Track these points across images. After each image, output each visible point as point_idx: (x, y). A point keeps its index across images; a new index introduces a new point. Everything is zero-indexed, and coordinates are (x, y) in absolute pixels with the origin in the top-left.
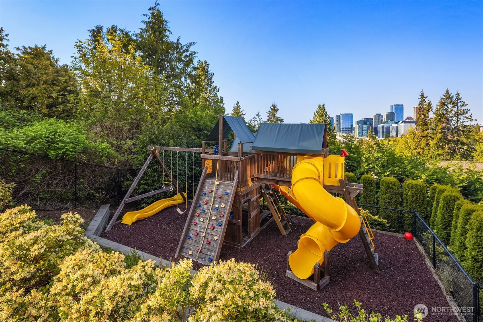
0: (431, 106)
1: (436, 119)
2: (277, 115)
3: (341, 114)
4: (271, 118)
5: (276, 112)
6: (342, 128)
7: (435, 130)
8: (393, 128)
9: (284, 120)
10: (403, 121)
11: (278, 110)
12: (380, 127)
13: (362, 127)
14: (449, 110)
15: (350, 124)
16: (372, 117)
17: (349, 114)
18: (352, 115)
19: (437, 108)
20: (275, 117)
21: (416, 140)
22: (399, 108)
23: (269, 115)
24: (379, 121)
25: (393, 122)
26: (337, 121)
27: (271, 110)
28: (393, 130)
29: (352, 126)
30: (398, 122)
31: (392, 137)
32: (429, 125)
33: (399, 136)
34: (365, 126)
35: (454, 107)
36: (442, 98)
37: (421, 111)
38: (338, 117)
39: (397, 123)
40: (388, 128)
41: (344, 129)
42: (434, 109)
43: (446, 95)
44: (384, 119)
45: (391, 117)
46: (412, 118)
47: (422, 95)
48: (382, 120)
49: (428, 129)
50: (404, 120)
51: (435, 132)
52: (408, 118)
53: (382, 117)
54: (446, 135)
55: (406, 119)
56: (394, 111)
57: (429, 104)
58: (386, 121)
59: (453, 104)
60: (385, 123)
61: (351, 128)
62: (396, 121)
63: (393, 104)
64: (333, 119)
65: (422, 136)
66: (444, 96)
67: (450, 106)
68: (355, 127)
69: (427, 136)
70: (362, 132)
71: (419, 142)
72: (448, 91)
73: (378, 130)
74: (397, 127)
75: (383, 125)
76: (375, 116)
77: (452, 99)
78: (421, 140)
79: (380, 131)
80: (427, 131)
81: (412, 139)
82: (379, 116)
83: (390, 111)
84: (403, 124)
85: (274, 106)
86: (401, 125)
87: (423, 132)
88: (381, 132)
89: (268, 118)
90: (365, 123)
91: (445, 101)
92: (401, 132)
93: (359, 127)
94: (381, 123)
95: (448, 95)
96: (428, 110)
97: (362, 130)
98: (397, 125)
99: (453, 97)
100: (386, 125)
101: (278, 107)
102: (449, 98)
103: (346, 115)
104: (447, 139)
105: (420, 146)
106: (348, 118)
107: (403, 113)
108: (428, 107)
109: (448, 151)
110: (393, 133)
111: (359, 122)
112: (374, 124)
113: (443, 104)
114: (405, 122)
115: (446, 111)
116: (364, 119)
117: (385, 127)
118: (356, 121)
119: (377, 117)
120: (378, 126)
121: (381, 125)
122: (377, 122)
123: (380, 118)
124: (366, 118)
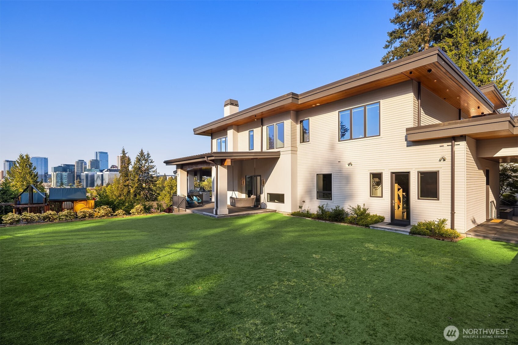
0: (131, 161)
1: (134, 171)
7: (134, 180)
8: (98, 176)
10: (108, 170)
12: (83, 176)
13: (62, 176)
14: (143, 165)
15: (43, 170)
16: (74, 163)
17: (41, 158)
18: (46, 160)
19: (135, 163)
21: (120, 189)
22: (104, 155)
24: (82, 169)
25: (98, 170)
28: (99, 179)
29: (46, 173)
30: (103, 170)
31: (97, 185)
32: (129, 176)
33: (105, 185)
34: (64, 173)
35: (146, 163)
36: (138, 156)
37: (123, 164)
39: (101, 171)
40: (93, 177)
42: (133, 163)
43: (141, 153)
44: (88, 166)
45: (95, 164)
46: (116, 167)
47: (124, 151)
48: (85, 168)
49: (129, 179)
50: (109, 168)
51: (134, 182)
52: (113, 166)
53: (86, 164)
54: (141, 184)
55: (111, 167)
56: (98, 159)
57: (129, 159)
58: (90, 168)
59: (145, 161)
60: (89, 170)
61: (45, 176)
62: (101, 169)
63: (98, 151)
65: (124, 186)
66: (140, 154)
67: (143, 162)
68: (51, 175)
69: (128, 185)
71: (123, 190)
72: (142, 150)
74: (102, 175)
75: (87, 173)
76: (78, 163)
77: (145, 157)
78: (124, 188)
79: (83, 180)
80: (128, 181)
81: (117, 187)
82: (82, 163)
83: (94, 158)
84: (108, 172)
86: (106, 174)
87: (125, 182)
88: (85, 181)
90: (65, 171)
91: (140, 158)
92: (106, 181)
93: (57, 175)
94: (85, 171)
95: (142, 153)
96: (128, 164)
97: (61, 179)
98: (102, 173)
99: (145, 155)
100: (90, 173)
102: (143, 155)
103: (37, 159)
104: (142, 187)
105: (123, 194)
106: (40, 162)
107: (108, 161)
108: (128, 162)
109: (143, 196)
110: (99, 182)
111: (56, 169)
112: (76, 171)
113: (139, 160)
114: (110, 170)
115: (141, 165)
116: (63, 165)
117: (89, 175)
118: (52, 168)
119: (80, 164)
120: (82, 174)
121: (85, 173)
122: (80, 169)
123: (83, 165)
124: (66, 165)
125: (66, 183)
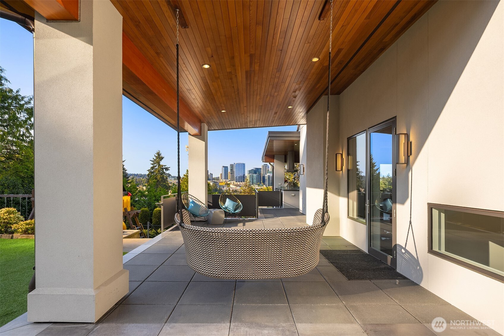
2: (162, 163)
3: (235, 163)
4: (156, 166)
5: (161, 160)
6: (235, 176)
9: (169, 169)
11: (162, 158)
12: (267, 177)
13: (253, 176)
15: (242, 173)
16: (261, 167)
17: (241, 164)
20: (159, 165)
23: (152, 163)
24: (266, 171)
26: (232, 170)
27: (155, 158)
29: (244, 175)
34: (255, 175)
38: (232, 166)
41: (238, 178)
48: (268, 170)
61: (244, 177)
64: (228, 168)
68: (246, 176)
70: (253, 181)
73: (266, 179)
75: (269, 174)
76: (263, 166)
82: (266, 167)
85: (159, 154)
88: (267, 181)
89: (152, 166)
90: (255, 173)
93: (250, 176)
97: (253, 179)
101: (162, 155)
103: (238, 165)
106: (240, 167)
111: (250, 172)
112: (262, 173)
116: (254, 169)
117: (270, 176)
118: (248, 171)
119: (265, 168)
120: (266, 175)
121: (268, 174)
122: (265, 172)
123: (267, 168)
124: (256, 168)
125: (256, 182)
